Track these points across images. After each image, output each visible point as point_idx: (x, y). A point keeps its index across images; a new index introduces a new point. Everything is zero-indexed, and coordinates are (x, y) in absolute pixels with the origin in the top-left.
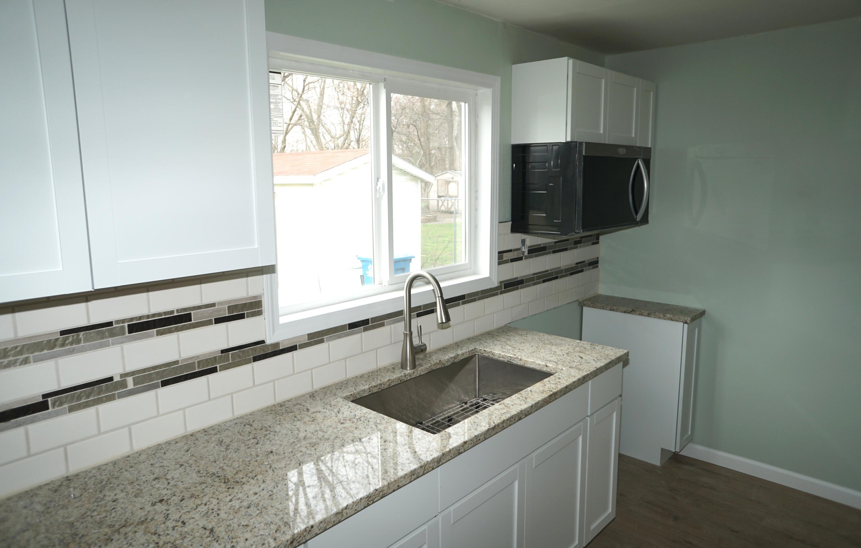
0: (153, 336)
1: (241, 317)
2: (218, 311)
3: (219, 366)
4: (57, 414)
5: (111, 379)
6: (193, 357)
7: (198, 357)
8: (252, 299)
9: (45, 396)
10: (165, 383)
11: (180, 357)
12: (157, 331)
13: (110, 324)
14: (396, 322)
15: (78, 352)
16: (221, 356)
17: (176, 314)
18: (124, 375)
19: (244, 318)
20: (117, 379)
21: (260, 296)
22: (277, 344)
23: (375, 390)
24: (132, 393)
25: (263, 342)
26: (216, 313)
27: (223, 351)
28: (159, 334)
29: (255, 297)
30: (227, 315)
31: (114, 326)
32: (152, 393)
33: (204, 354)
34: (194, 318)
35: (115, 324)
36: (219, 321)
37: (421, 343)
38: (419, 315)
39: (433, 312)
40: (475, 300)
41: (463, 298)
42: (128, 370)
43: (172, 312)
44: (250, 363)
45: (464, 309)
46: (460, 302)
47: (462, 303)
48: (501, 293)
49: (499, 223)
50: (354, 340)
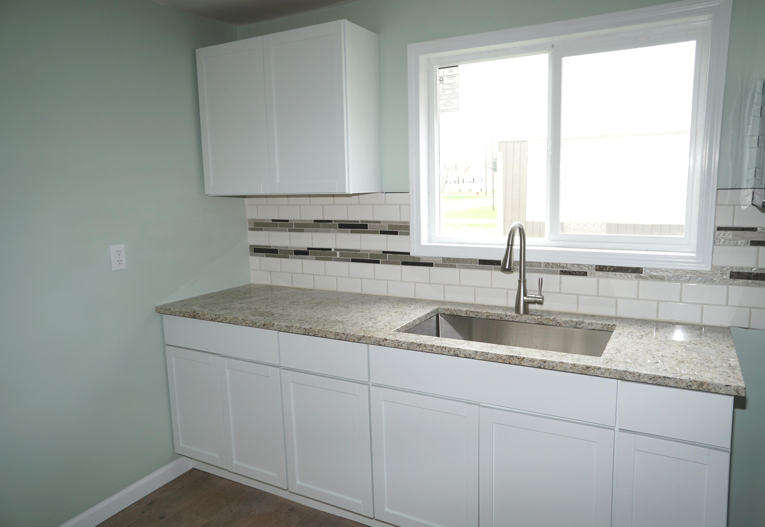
0: (349, 233)
1: (396, 233)
2: (382, 226)
3: (381, 260)
4: (311, 259)
5: (330, 249)
6: (367, 251)
7: (370, 251)
8: (403, 224)
9: (308, 249)
10: (353, 261)
11: (361, 248)
12: (351, 230)
13: (331, 221)
14: (532, 272)
15: (319, 232)
16: (382, 254)
17: (360, 223)
18: (336, 250)
19: (397, 234)
20: (333, 250)
21: (409, 223)
22: (419, 258)
23: (472, 315)
24: (338, 260)
25: (409, 254)
26: (381, 227)
27: (384, 252)
28: (352, 232)
29: (405, 222)
30: (387, 230)
31: (333, 223)
32: (346, 264)
33: (373, 250)
34: (369, 228)
35: (334, 222)
36: (382, 232)
37: (541, 295)
38: (564, 273)
39: (585, 274)
40: (662, 279)
41: (638, 271)
42: (338, 247)
43: (358, 221)
44: (399, 264)
45: (638, 284)
46: (634, 275)
47: (636, 277)
48: (723, 282)
49: (720, 189)
50: (484, 274)
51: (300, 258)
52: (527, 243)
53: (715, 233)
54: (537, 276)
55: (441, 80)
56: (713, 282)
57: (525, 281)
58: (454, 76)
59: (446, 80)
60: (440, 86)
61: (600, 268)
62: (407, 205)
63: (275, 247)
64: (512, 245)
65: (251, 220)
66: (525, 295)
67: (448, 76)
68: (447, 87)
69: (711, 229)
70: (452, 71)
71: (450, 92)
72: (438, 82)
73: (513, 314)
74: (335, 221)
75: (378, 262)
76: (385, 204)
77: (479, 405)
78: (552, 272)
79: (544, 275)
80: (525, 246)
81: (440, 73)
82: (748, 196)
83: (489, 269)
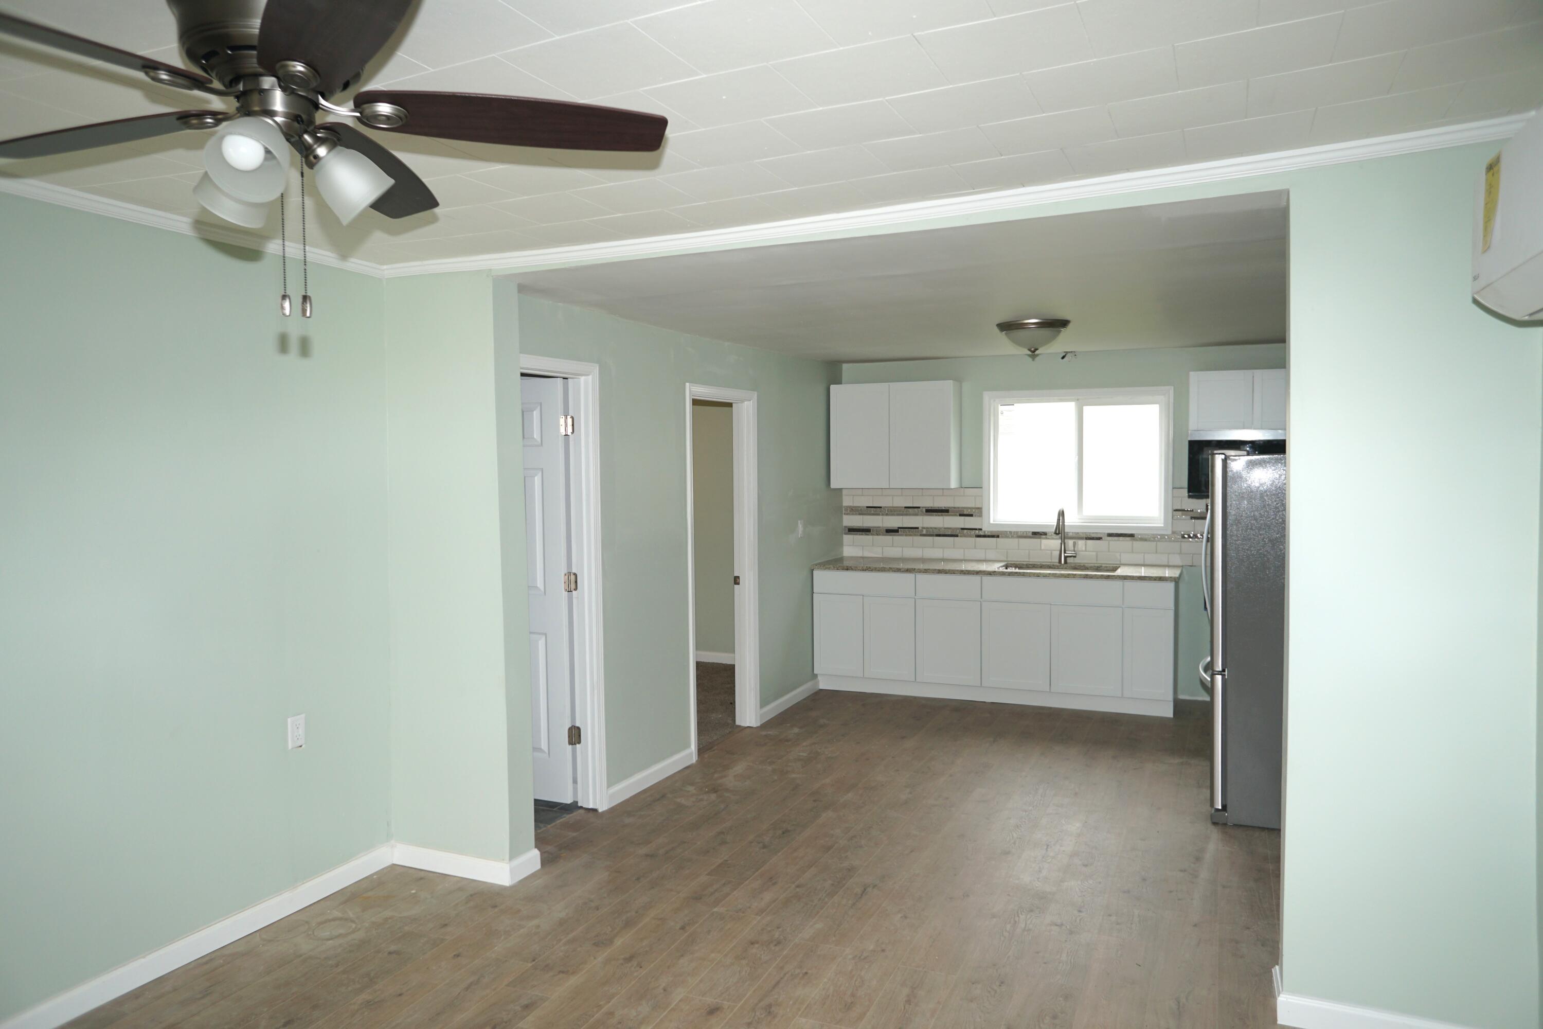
0: (934, 516)
1: (971, 516)
2: (961, 511)
4: (900, 535)
5: (918, 528)
8: (976, 509)
9: (899, 528)
10: (936, 536)
11: (943, 527)
12: (935, 514)
15: (908, 516)
16: (960, 531)
20: (920, 529)
21: (980, 508)
22: (989, 533)
25: (981, 530)
27: (961, 529)
29: (978, 508)
30: (964, 514)
32: (931, 538)
34: (950, 512)
36: (961, 515)
37: (1074, 551)
38: (1087, 539)
39: (1100, 539)
40: (1145, 540)
41: (1132, 536)
42: (925, 526)
43: (942, 507)
44: (973, 537)
45: (1133, 544)
46: (1130, 538)
48: (1177, 541)
49: (1173, 488)
50: (1035, 541)
51: (891, 535)
52: (1065, 521)
53: (1172, 513)
54: (1070, 541)
56: (1172, 541)
57: (1064, 544)
59: (1006, 412)
60: (1000, 416)
61: (1110, 535)
62: (980, 496)
63: (869, 527)
65: (846, 507)
66: (1065, 553)
68: (1007, 416)
69: (1170, 511)
70: (1010, 408)
71: (1009, 421)
72: (1000, 413)
73: (1058, 564)
74: (923, 508)
75: (957, 536)
76: (964, 496)
77: (1051, 604)
78: (1081, 538)
79: (1076, 541)
80: (1065, 524)
81: (1001, 408)
82: (1185, 492)
83: (1040, 538)
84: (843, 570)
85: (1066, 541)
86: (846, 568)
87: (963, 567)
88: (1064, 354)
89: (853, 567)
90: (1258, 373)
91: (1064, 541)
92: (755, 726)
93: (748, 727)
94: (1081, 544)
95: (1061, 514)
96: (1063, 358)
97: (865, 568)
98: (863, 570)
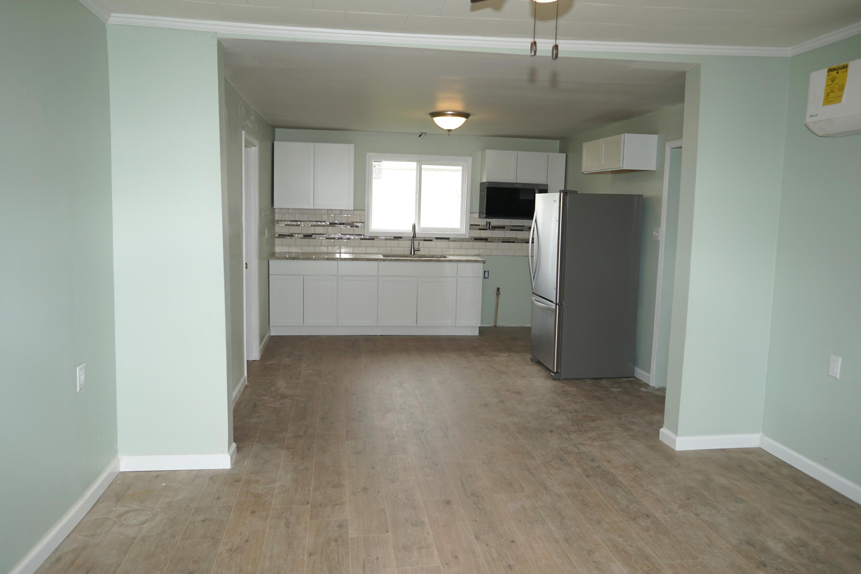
0: (335, 227)
1: (358, 227)
5: (324, 234)
9: (312, 234)
13: (325, 222)
15: (319, 226)
17: (341, 222)
21: (364, 222)
25: (363, 235)
27: (352, 235)
29: (362, 222)
30: (354, 226)
32: (333, 240)
34: (345, 224)
35: (327, 222)
36: (351, 227)
37: (419, 247)
38: (425, 240)
39: (432, 240)
40: (456, 242)
41: (448, 239)
44: (359, 240)
45: (449, 243)
46: (447, 240)
47: (448, 241)
48: (472, 241)
49: (470, 213)
50: (396, 242)
54: (417, 242)
55: (375, 166)
56: (469, 241)
57: (414, 243)
58: (380, 165)
59: (376, 166)
60: (374, 169)
61: (437, 238)
62: (364, 215)
63: (292, 233)
64: (415, 229)
65: (277, 221)
66: (414, 248)
67: (377, 165)
68: (377, 169)
69: (469, 225)
70: (379, 164)
71: (378, 171)
72: (373, 167)
73: (410, 255)
75: (349, 239)
76: (354, 215)
78: (421, 240)
79: (420, 242)
80: (416, 232)
81: (374, 163)
82: (477, 215)
83: (398, 240)
84: (291, 259)
85: (415, 242)
86: (293, 258)
87: (367, 256)
88: (421, 134)
89: (297, 258)
90: (520, 153)
91: (413, 242)
92: (258, 360)
93: (254, 360)
94: (422, 243)
95: (414, 227)
96: (420, 136)
97: (305, 258)
98: (304, 259)
